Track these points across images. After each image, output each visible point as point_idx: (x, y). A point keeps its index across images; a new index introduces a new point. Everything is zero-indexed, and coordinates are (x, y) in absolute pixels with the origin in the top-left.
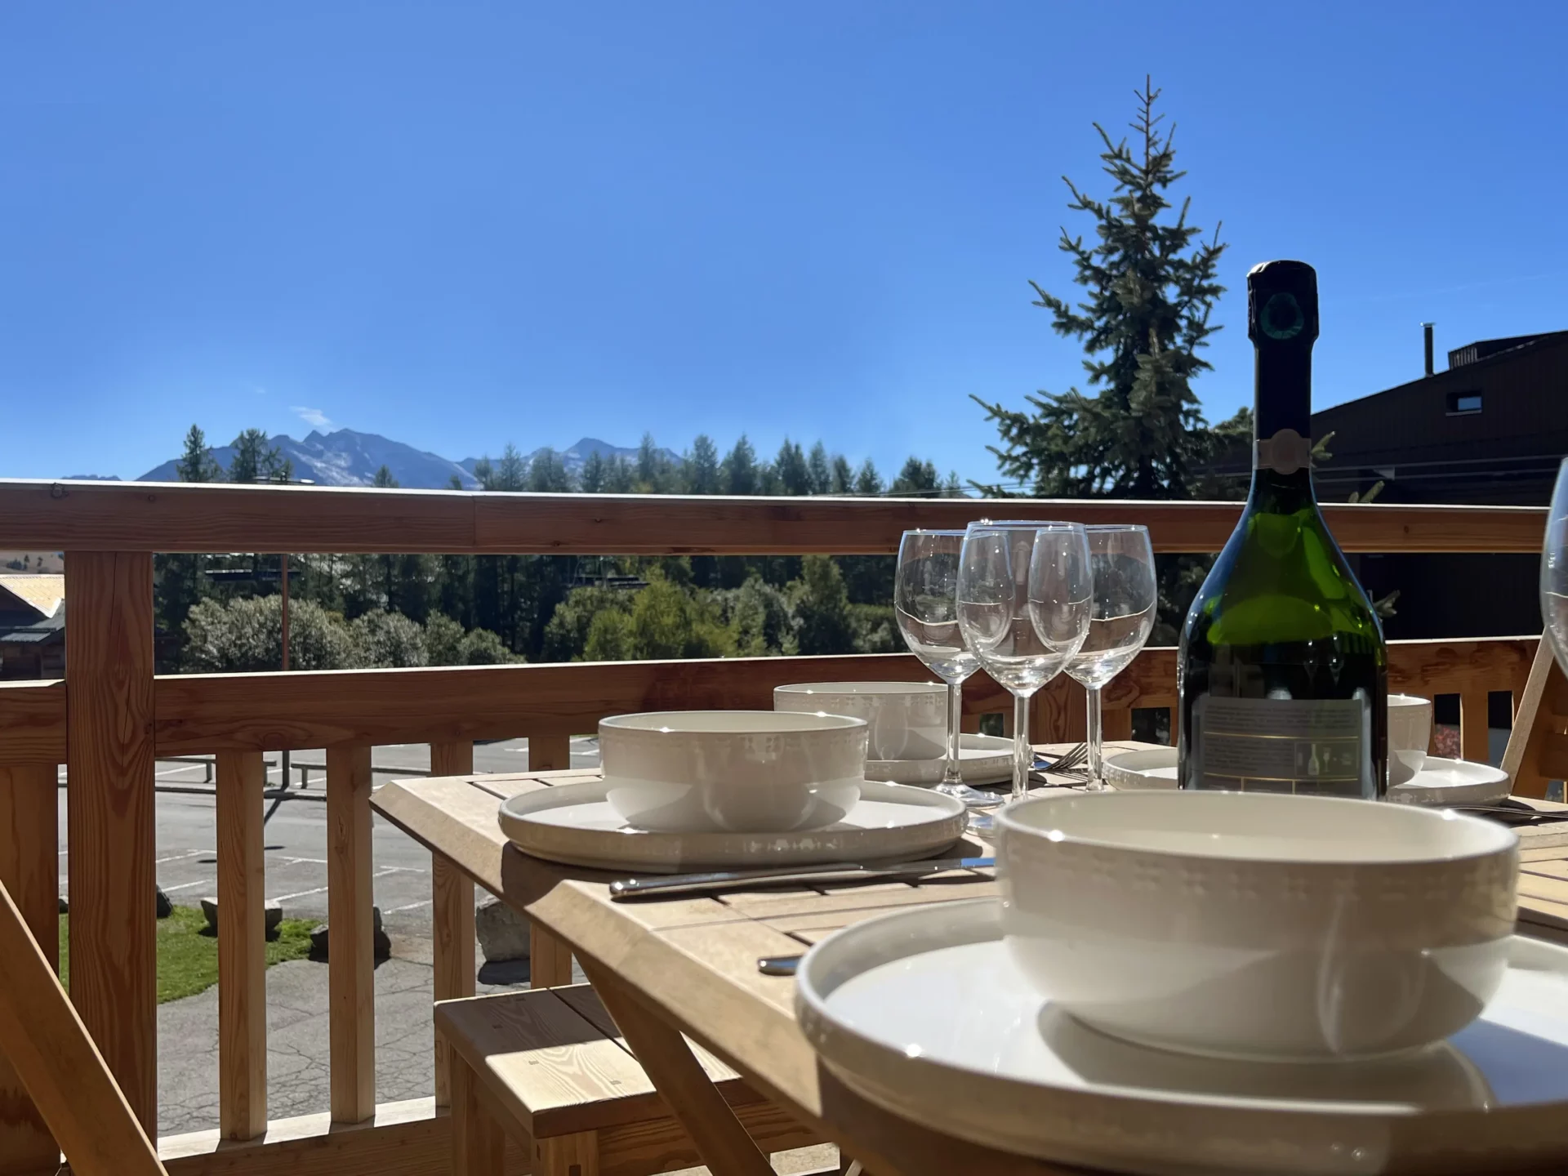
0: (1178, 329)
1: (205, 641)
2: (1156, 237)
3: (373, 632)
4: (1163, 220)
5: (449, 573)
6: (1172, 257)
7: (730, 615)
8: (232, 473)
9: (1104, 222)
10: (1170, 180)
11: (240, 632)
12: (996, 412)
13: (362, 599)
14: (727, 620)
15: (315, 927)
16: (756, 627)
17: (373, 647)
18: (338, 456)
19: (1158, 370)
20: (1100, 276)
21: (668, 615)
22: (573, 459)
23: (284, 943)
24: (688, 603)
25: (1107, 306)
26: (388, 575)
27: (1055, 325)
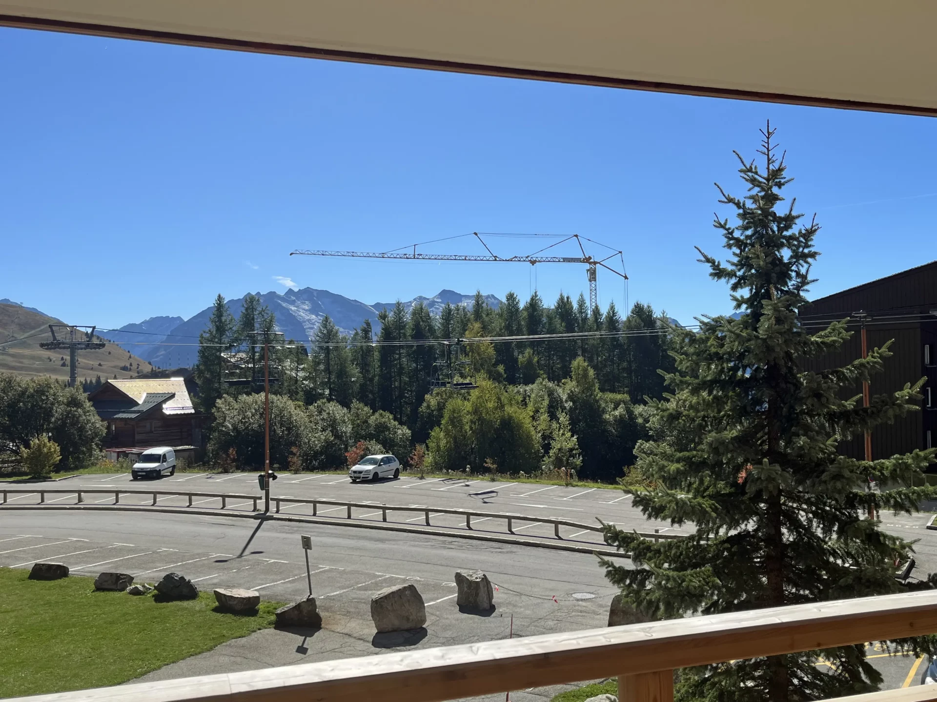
0: (792, 278)
1: (225, 421)
2: (775, 220)
3: (320, 413)
4: (780, 209)
5: (364, 377)
6: (785, 233)
7: (528, 401)
8: (240, 321)
9: (741, 211)
10: (783, 184)
11: (244, 415)
13: (314, 392)
14: (526, 404)
15: (279, 607)
16: (543, 408)
17: (320, 422)
18: (304, 303)
19: (776, 309)
20: (739, 243)
21: (490, 402)
22: (438, 302)
23: (260, 617)
24: (502, 394)
25: (745, 262)
26: (329, 379)
27: (711, 275)
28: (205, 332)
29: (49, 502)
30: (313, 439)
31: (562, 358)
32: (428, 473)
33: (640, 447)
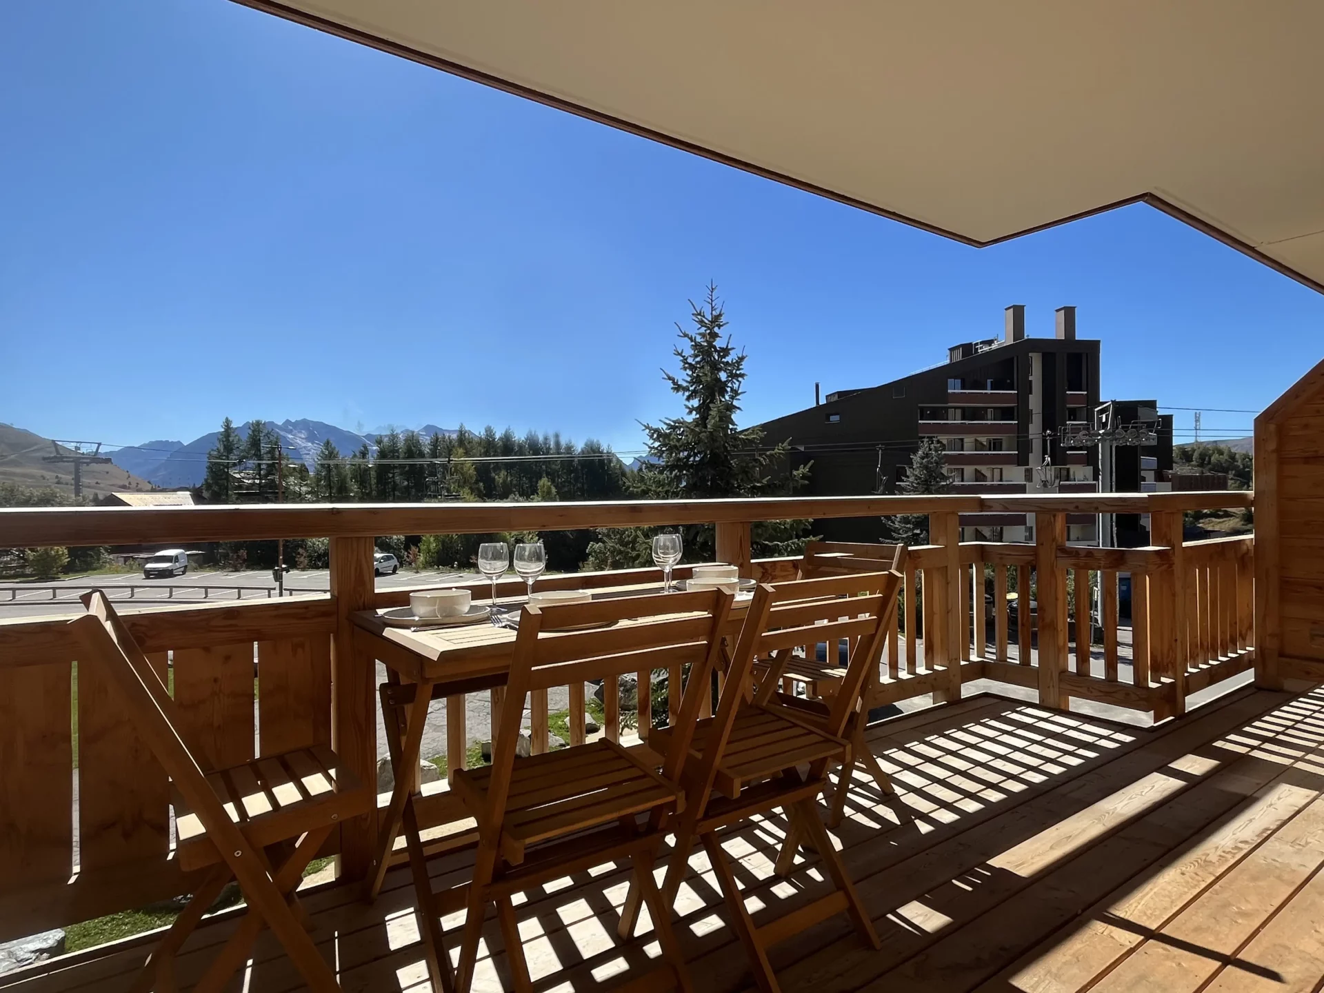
0: (727, 392)
2: (716, 350)
4: (718, 343)
6: (723, 360)
8: (247, 442)
9: (693, 343)
10: (722, 326)
12: (647, 427)
18: (300, 432)
19: (719, 411)
20: (692, 367)
22: (422, 435)
25: (696, 380)
26: (330, 493)
27: (672, 388)
28: (213, 450)
29: (60, 598)
30: (317, 543)
31: (530, 479)
32: (422, 569)
33: (591, 547)
